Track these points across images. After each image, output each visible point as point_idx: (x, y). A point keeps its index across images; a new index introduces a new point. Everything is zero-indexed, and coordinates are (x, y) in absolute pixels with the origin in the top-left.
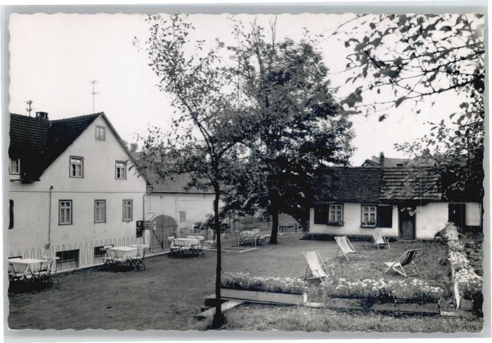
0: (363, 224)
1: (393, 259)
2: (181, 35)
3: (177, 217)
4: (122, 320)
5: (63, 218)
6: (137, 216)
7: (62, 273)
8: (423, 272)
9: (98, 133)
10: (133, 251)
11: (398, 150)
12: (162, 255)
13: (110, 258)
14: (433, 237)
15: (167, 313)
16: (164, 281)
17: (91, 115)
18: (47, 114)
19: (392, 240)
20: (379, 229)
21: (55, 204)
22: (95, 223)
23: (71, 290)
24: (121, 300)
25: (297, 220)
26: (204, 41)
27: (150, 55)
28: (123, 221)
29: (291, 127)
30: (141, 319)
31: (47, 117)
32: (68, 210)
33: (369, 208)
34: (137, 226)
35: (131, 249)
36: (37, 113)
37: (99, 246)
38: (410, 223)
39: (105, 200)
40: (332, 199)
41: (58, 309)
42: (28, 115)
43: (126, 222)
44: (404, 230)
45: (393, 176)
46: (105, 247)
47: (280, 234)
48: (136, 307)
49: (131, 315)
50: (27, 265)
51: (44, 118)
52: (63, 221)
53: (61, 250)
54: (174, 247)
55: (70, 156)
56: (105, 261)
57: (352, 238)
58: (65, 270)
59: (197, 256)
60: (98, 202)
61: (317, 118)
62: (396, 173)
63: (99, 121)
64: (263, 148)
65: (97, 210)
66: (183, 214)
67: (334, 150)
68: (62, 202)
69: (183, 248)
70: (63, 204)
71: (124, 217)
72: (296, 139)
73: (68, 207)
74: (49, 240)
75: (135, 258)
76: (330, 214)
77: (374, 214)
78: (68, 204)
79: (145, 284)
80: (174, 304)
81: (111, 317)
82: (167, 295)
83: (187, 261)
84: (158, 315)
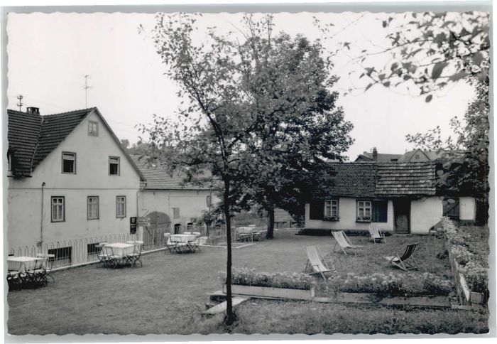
0: (359, 219)
1: (390, 253)
2: (188, 22)
3: (170, 214)
4: (123, 318)
5: (56, 215)
6: (131, 213)
7: (57, 271)
8: (422, 266)
9: (91, 129)
10: (129, 247)
11: (411, 141)
12: (158, 252)
13: (106, 255)
14: (428, 231)
15: (168, 310)
16: (162, 278)
17: (84, 110)
18: (38, 109)
19: (387, 234)
20: (375, 224)
21: (48, 200)
22: (88, 219)
23: (67, 288)
24: (120, 298)
25: (292, 215)
26: (215, 27)
27: (156, 44)
28: (117, 217)
29: (287, 121)
30: (142, 317)
31: (38, 113)
32: (61, 207)
33: (364, 202)
34: (131, 222)
35: (128, 245)
36: (28, 108)
37: (94, 242)
38: (405, 218)
39: (98, 197)
40: (328, 194)
41: (55, 308)
42: (18, 110)
43: (119, 219)
44: (398, 224)
45: (388, 171)
46: (100, 244)
47: (276, 230)
48: (136, 304)
49: (131, 314)
50: (21, 263)
51: (35, 113)
52: (56, 218)
53: (56, 247)
54: (170, 244)
55: (63, 152)
56: (101, 258)
57: (348, 233)
58: (61, 268)
59: (194, 252)
60: (90, 199)
61: (313, 113)
62: (391, 168)
63: (91, 117)
64: (259, 143)
65: (89, 207)
66: (176, 211)
67: (329, 144)
68: (54, 199)
69: (180, 244)
70: (55, 200)
71: (118, 213)
72: (291, 134)
73: (60, 204)
74: (42, 237)
75: (131, 255)
76: (326, 209)
77: (369, 209)
78: (60, 201)
79: (143, 282)
80: (175, 301)
81: (111, 316)
82: (166, 292)
83: (184, 257)
84: (159, 313)
